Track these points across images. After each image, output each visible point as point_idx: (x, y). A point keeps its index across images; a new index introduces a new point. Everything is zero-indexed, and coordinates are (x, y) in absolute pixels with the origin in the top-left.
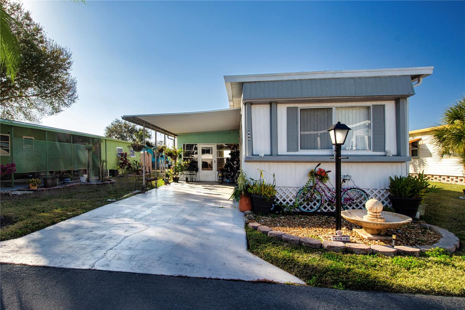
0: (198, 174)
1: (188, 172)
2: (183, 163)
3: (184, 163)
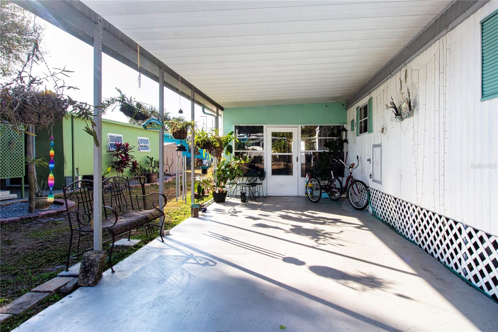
0: (264, 182)
1: (245, 180)
2: (234, 163)
3: (238, 162)
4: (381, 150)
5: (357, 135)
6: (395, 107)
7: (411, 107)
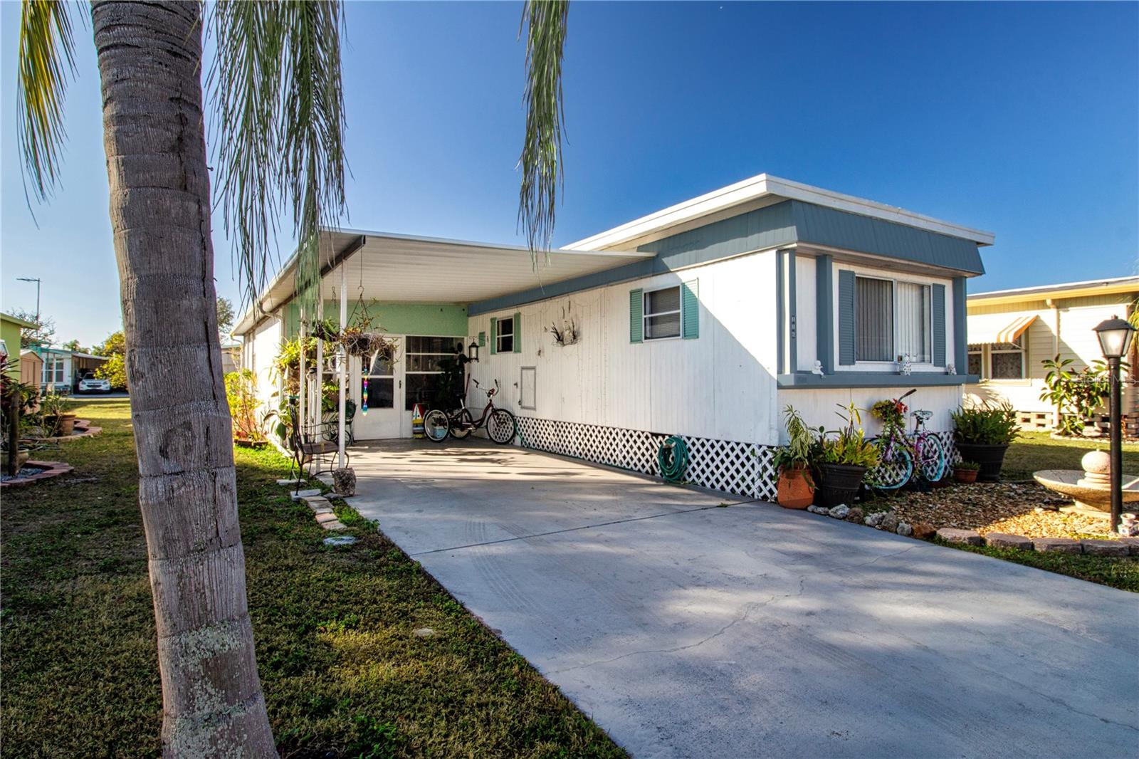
3: (327, 388)
4: (535, 374)
5: (493, 353)
6: (557, 333)
7: (575, 336)
